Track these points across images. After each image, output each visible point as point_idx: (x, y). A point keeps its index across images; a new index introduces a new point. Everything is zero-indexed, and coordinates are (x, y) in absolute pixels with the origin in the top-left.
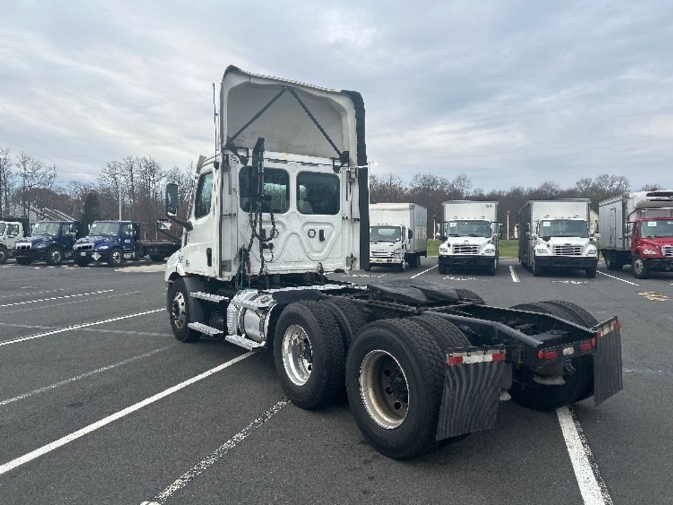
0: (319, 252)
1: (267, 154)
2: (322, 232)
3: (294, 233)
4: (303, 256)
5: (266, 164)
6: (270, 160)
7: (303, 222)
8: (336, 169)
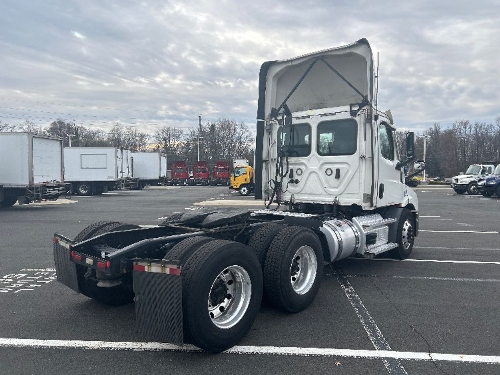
0: (337, 187)
1: (294, 115)
2: (338, 171)
3: (314, 172)
4: (321, 190)
5: (294, 122)
6: (298, 118)
7: (322, 162)
8: (354, 114)
